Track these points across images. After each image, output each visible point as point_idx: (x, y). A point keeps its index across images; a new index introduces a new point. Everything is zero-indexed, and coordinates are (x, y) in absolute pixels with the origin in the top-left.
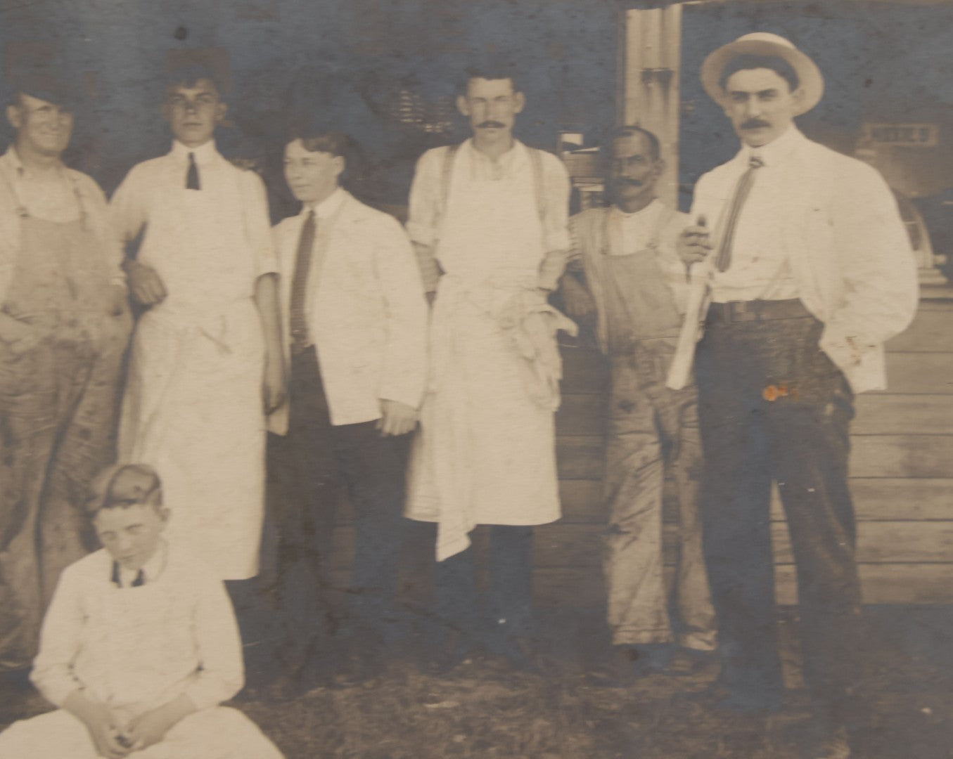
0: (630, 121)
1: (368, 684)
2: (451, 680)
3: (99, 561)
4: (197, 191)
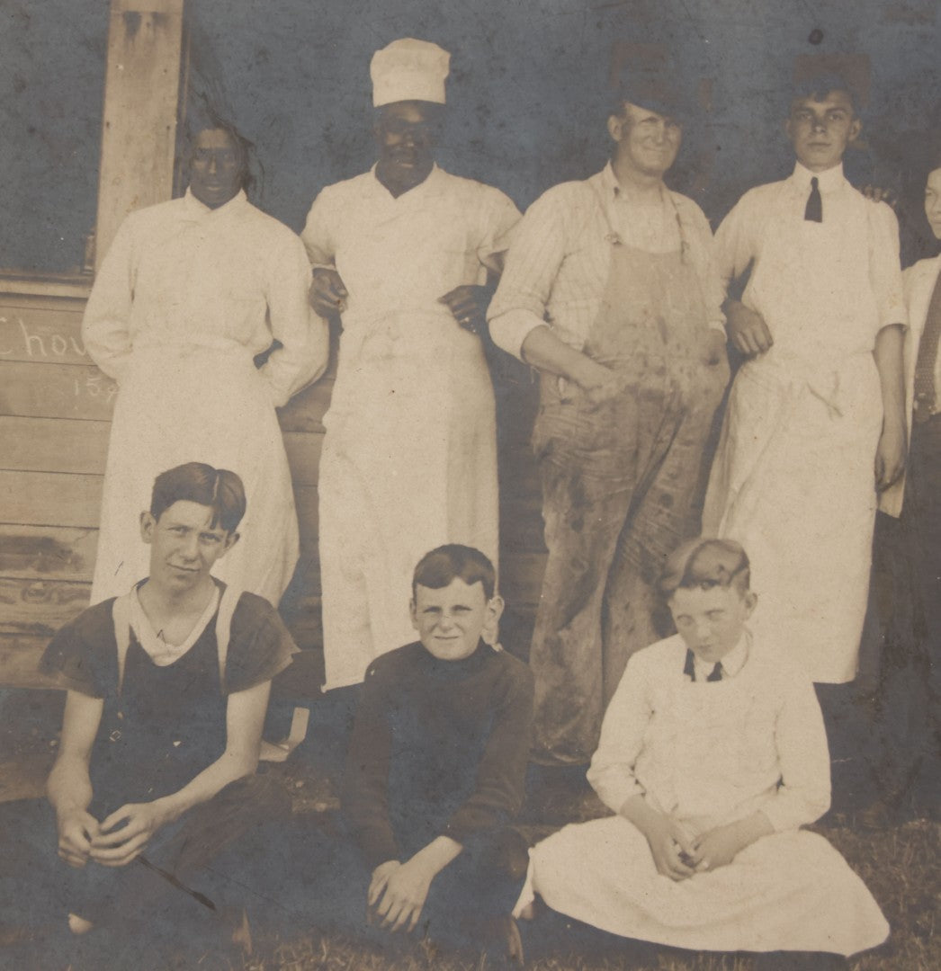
4: (817, 224)
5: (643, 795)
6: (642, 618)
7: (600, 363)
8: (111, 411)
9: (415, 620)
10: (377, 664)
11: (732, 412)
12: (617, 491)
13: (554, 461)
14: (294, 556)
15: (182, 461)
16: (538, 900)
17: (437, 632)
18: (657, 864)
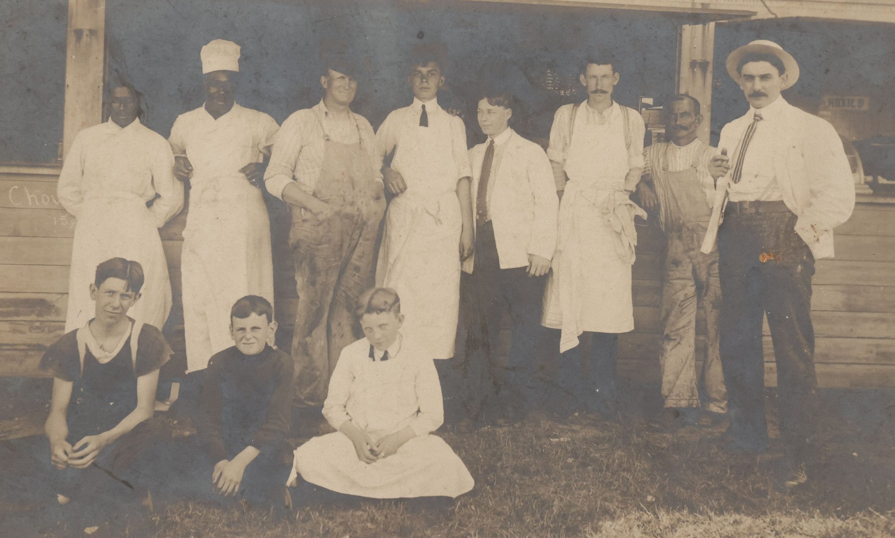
0: (682, 91)
1: (517, 425)
2: (566, 424)
3: (362, 345)
4: (426, 128)
5: (351, 420)
6: (347, 330)
7: (322, 201)
8: (73, 232)
9: (232, 335)
10: (213, 359)
11: (388, 223)
12: (333, 265)
13: (301, 251)
14: (170, 304)
15: (110, 256)
16: (299, 477)
17: (244, 341)
18: (359, 456)
